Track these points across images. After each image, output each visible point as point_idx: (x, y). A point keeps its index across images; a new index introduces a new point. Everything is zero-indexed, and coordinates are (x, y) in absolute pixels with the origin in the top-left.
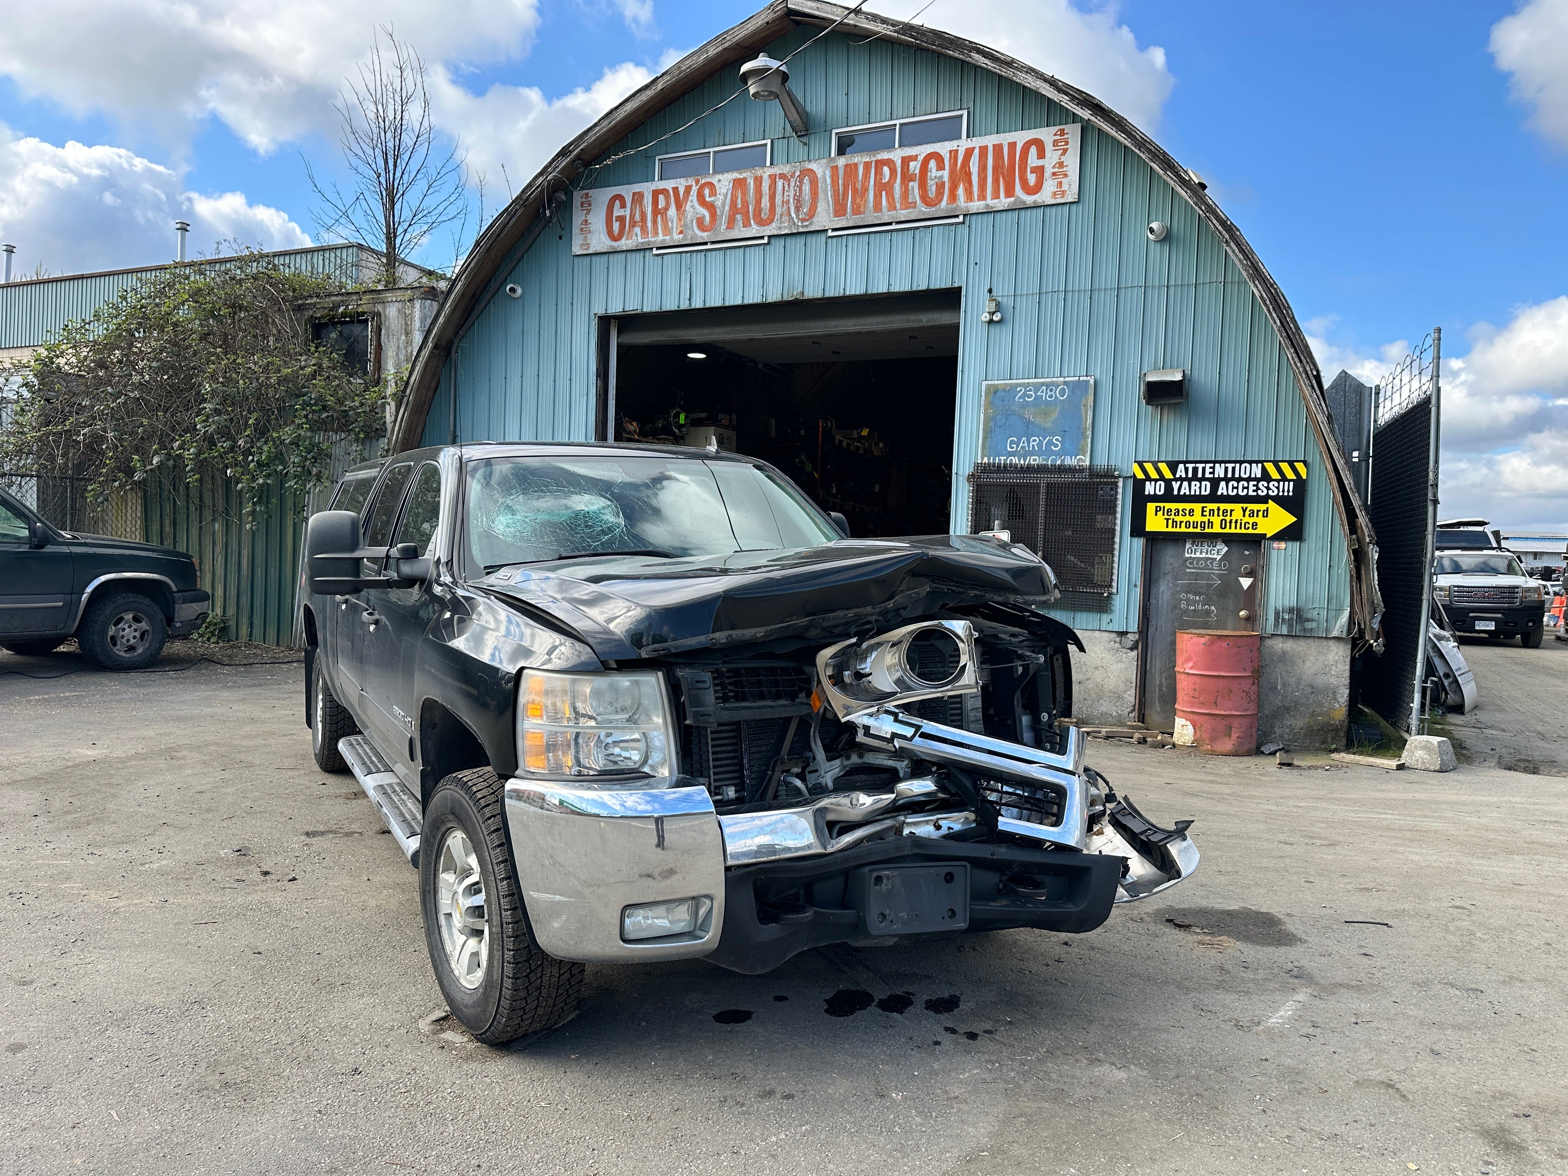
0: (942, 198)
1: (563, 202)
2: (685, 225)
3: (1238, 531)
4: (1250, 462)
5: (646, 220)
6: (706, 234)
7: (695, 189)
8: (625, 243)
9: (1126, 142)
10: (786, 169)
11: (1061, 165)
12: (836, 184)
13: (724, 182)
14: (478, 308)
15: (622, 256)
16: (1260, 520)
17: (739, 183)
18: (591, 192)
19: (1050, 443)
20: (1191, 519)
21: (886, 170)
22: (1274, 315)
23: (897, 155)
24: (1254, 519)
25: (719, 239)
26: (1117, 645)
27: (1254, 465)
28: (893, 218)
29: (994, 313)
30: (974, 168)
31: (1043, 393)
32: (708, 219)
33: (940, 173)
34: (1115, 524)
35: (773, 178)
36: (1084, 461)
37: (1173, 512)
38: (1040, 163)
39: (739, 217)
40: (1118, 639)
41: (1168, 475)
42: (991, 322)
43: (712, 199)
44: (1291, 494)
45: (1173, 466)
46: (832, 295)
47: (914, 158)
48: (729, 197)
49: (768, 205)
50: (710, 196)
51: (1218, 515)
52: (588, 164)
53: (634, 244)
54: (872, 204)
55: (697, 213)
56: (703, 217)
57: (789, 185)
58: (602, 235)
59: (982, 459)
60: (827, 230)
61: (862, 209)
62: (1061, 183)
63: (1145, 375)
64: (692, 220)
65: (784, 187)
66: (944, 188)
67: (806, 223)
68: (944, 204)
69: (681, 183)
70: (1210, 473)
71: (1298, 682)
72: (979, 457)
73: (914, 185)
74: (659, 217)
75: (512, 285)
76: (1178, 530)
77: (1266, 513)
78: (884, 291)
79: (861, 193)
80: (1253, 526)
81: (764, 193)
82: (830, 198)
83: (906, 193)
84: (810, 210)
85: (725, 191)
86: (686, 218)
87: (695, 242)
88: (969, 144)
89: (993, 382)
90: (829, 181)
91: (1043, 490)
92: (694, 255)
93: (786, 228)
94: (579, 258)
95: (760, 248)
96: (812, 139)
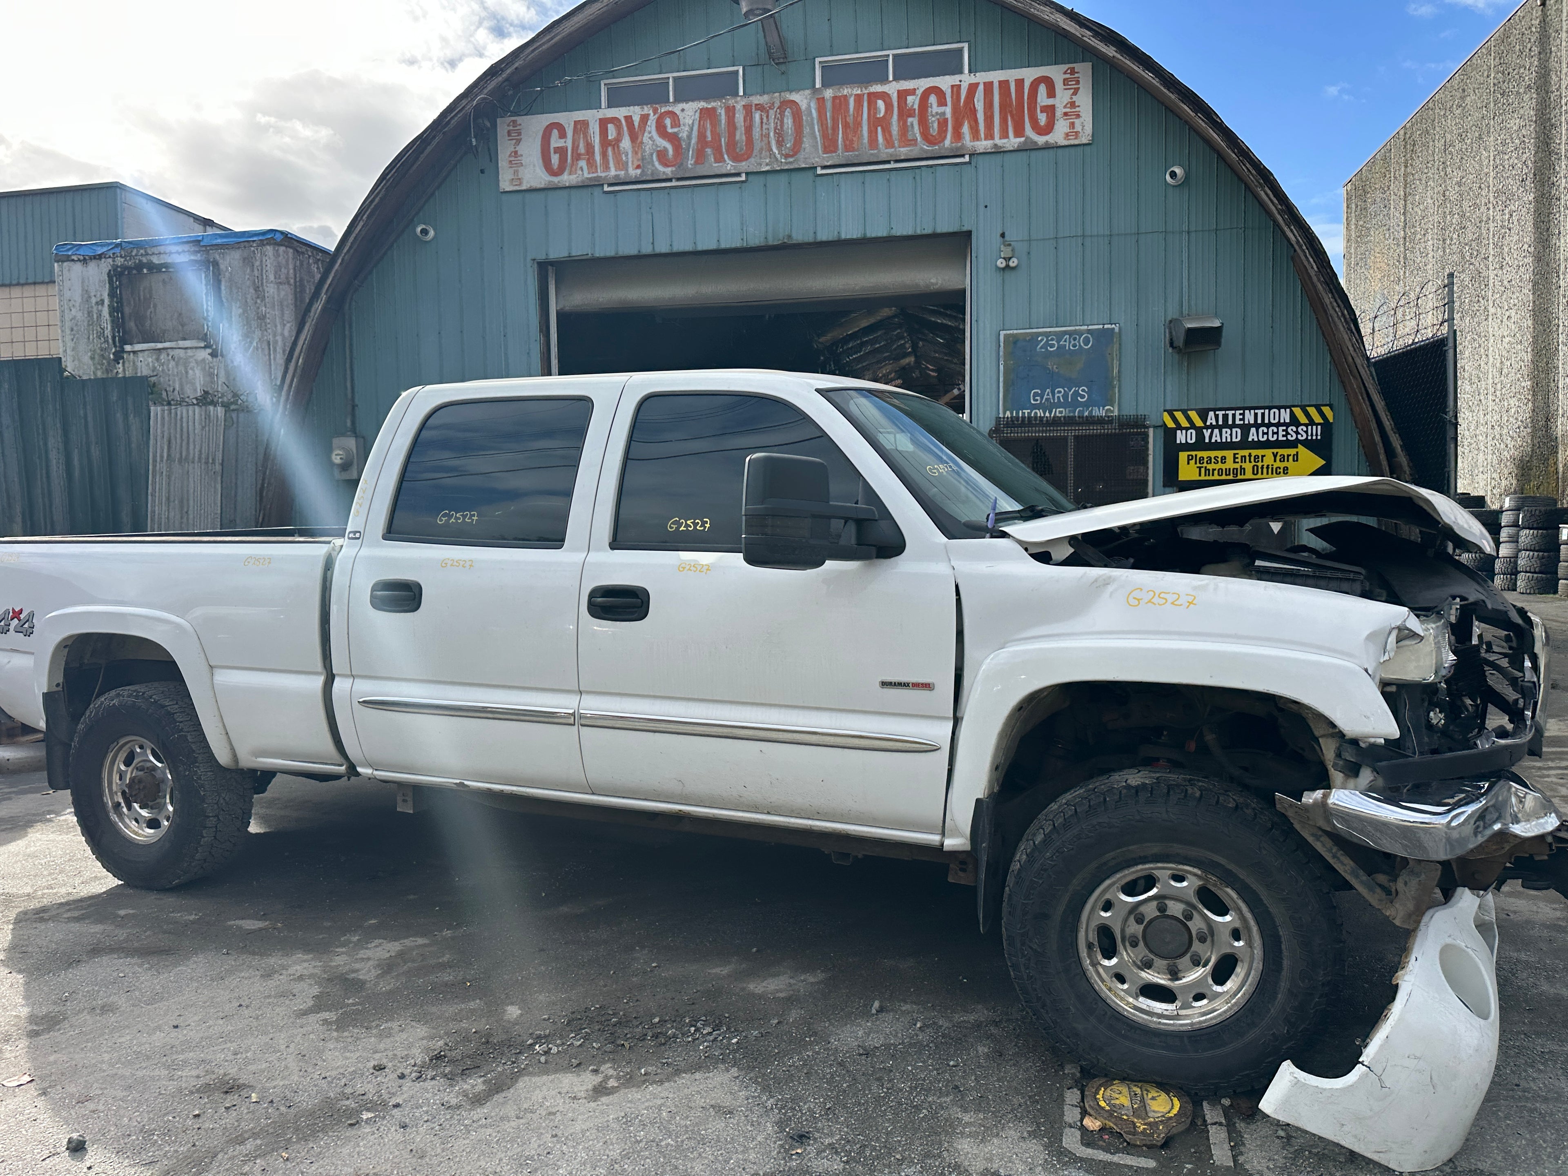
0: (945, 137)
1: (486, 130)
2: (643, 159)
4: (1279, 408)
5: (593, 153)
6: (670, 169)
7: (653, 118)
8: (567, 179)
9: (1153, 81)
10: (763, 99)
11: (1073, 104)
12: (823, 117)
13: (688, 112)
14: (379, 253)
15: (563, 193)
16: (1290, 464)
17: (707, 114)
18: (519, 119)
19: (1076, 392)
20: (1224, 467)
21: (881, 104)
22: (1311, 260)
23: (892, 88)
24: (1285, 464)
25: (686, 175)
27: (1282, 411)
28: (891, 155)
29: (1010, 258)
30: (979, 105)
31: (1066, 342)
32: (670, 152)
33: (941, 109)
34: (1147, 475)
35: (748, 108)
36: (1112, 412)
37: (1205, 460)
38: (1050, 102)
39: (709, 151)
41: (1199, 423)
42: (1007, 266)
43: (675, 130)
44: (1319, 437)
45: (1203, 416)
46: (824, 239)
47: (913, 92)
48: (696, 128)
49: (744, 138)
50: (672, 127)
51: (1250, 462)
52: (521, 86)
53: (580, 179)
54: (866, 140)
55: (657, 146)
56: (666, 150)
57: (767, 117)
58: (537, 169)
59: (1004, 413)
60: (816, 167)
61: (855, 146)
62: (1072, 125)
63: (1172, 322)
64: (652, 155)
65: (762, 119)
66: (947, 126)
67: (791, 160)
68: (947, 142)
69: (636, 112)
70: (1240, 420)
72: (1001, 411)
73: (914, 121)
74: (610, 149)
75: (424, 226)
76: (1210, 478)
77: (1296, 458)
78: (885, 235)
79: (853, 128)
80: (1284, 470)
81: (738, 125)
82: (817, 133)
83: (904, 129)
84: (795, 145)
85: (690, 122)
86: (644, 151)
87: (656, 178)
88: (972, 79)
89: (1011, 332)
90: (814, 114)
91: (1071, 443)
92: (655, 193)
93: (767, 165)
94: (507, 195)
95: (736, 186)
96: (792, 68)
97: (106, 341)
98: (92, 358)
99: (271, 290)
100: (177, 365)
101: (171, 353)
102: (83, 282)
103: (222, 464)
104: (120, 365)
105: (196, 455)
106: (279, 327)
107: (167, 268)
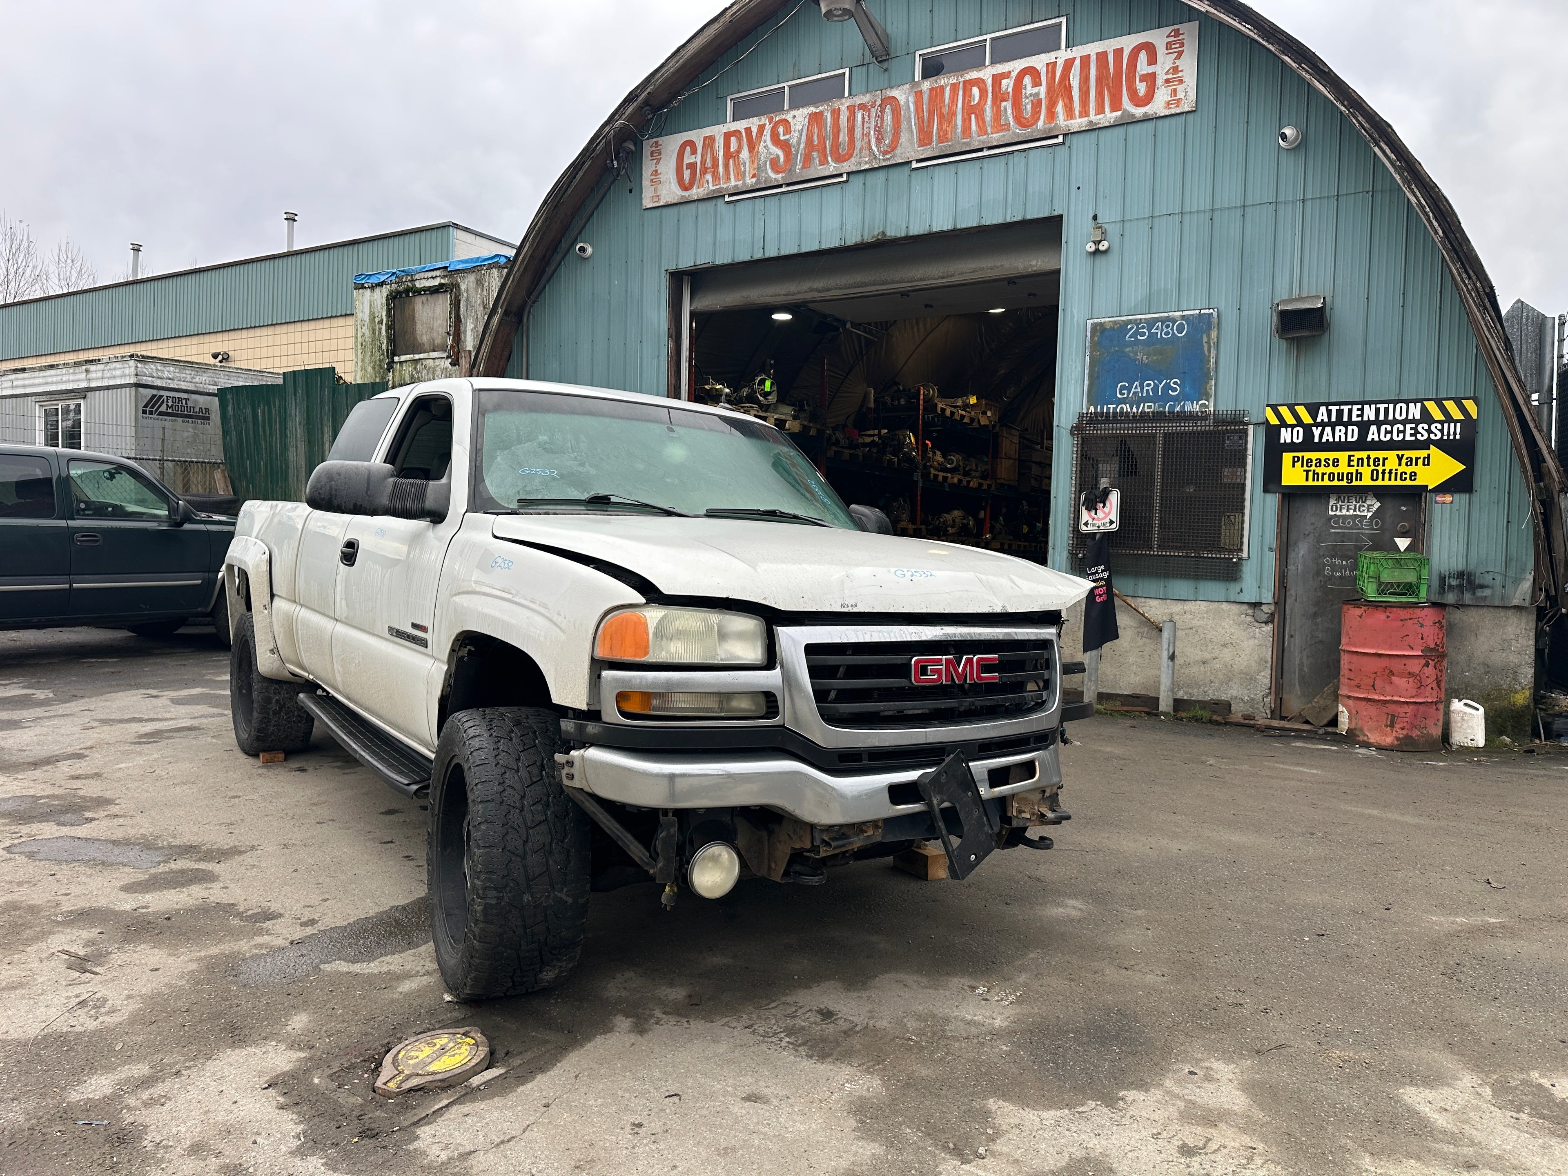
0: (1039, 118)
1: (632, 152)
2: (758, 167)
3: (1393, 483)
4: (1407, 402)
5: (718, 166)
6: (780, 175)
7: (768, 128)
8: (696, 192)
9: (1251, 34)
10: (866, 99)
11: (1176, 69)
12: (920, 110)
13: (799, 118)
14: (549, 270)
15: (693, 206)
16: (1419, 469)
17: (815, 118)
18: (660, 140)
19: (1167, 387)
20: (1336, 471)
21: (975, 91)
22: (1435, 223)
23: (986, 74)
24: (1413, 468)
25: (795, 180)
26: (1249, 619)
27: (1412, 405)
28: (983, 143)
29: (1100, 241)
30: (1075, 81)
31: (1159, 331)
32: (782, 159)
33: (1036, 90)
34: (1245, 479)
35: (852, 109)
36: (1207, 407)
37: (1314, 462)
38: (1150, 69)
39: (815, 154)
40: (1250, 612)
41: (1307, 419)
42: (1097, 251)
43: (787, 137)
44: (1458, 437)
45: (1313, 410)
46: (916, 233)
47: (1007, 75)
48: (804, 133)
49: (847, 139)
50: (784, 134)
51: (1369, 465)
52: (656, 109)
53: (706, 192)
54: (959, 130)
55: (771, 154)
56: (778, 156)
57: (869, 116)
58: (672, 185)
59: (1088, 409)
60: (911, 162)
61: (949, 136)
62: (1175, 91)
63: (1278, 305)
64: (766, 162)
65: (863, 118)
66: (1041, 106)
67: (888, 156)
68: (1040, 124)
69: (753, 123)
70: (1358, 416)
71: (1469, 660)
72: (1084, 407)
73: (1007, 105)
74: (731, 161)
75: (582, 244)
76: (1320, 483)
77: (1427, 461)
78: (975, 225)
79: (947, 118)
80: (1411, 476)
81: (841, 126)
82: (914, 127)
83: (998, 114)
84: (892, 142)
85: (800, 128)
86: (759, 160)
87: (768, 185)
88: (1069, 54)
89: (1099, 320)
90: (912, 108)
91: (1160, 441)
92: (768, 199)
93: (866, 163)
94: (649, 211)
95: (839, 186)
96: (894, 64)
97: (383, 354)
98: (374, 368)
100: (427, 373)
101: (424, 362)
102: (371, 305)
104: (391, 374)
107: (425, 291)
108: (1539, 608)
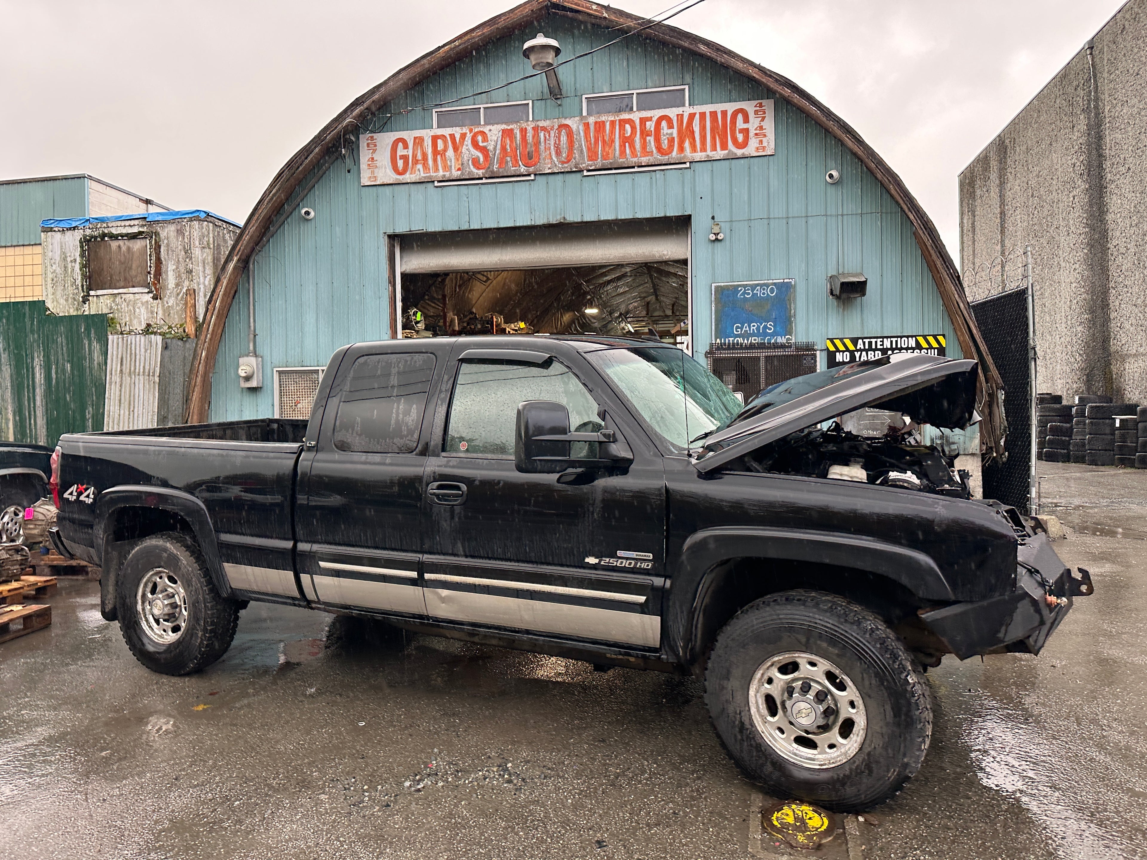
0: (673, 149)
1: (352, 142)
2: (462, 164)
4: (908, 337)
5: (427, 159)
6: (481, 171)
7: (469, 136)
8: (408, 177)
9: (816, 113)
10: (546, 123)
11: (761, 128)
12: (588, 136)
13: (494, 131)
14: (273, 228)
15: (406, 186)
17: (508, 134)
18: (375, 136)
19: (765, 327)
21: (628, 127)
23: (636, 116)
25: (493, 175)
27: (910, 339)
28: (634, 163)
29: (718, 234)
30: (697, 129)
31: (758, 291)
32: (482, 160)
33: (670, 131)
35: (536, 129)
36: (791, 340)
38: (745, 126)
39: (509, 159)
41: (851, 347)
42: (717, 240)
43: (485, 144)
45: (854, 341)
46: (589, 220)
47: (650, 119)
48: (499, 143)
49: (533, 150)
50: (482, 142)
52: (373, 113)
53: (418, 177)
54: (617, 153)
55: (472, 155)
56: (478, 157)
57: (549, 135)
58: (388, 170)
59: (716, 341)
60: (583, 171)
61: (610, 156)
62: (761, 142)
63: (831, 277)
64: (468, 160)
65: (545, 137)
66: (674, 142)
67: (566, 165)
68: (674, 153)
69: (457, 131)
70: (881, 345)
72: (713, 339)
73: (651, 139)
74: (439, 157)
75: (306, 209)
78: (631, 217)
79: (609, 143)
81: (528, 140)
82: (584, 147)
83: (644, 144)
84: (568, 156)
85: (496, 139)
86: (463, 158)
87: (472, 177)
88: (692, 110)
89: (720, 284)
90: (582, 134)
91: (762, 361)
92: (470, 187)
93: (549, 168)
94: (367, 188)
95: (528, 183)
96: (566, 102)
97: (77, 288)
98: (67, 300)
99: (197, 252)
100: (128, 305)
101: (124, 296)
102: (62, 246)
103: (159, 376)
104: (87, 305)
105: (142, 370)
106: (201, 278)
107: (122, 236)
108: (983, 455)
